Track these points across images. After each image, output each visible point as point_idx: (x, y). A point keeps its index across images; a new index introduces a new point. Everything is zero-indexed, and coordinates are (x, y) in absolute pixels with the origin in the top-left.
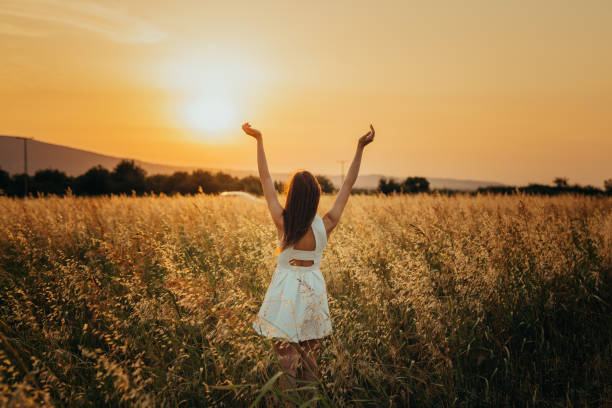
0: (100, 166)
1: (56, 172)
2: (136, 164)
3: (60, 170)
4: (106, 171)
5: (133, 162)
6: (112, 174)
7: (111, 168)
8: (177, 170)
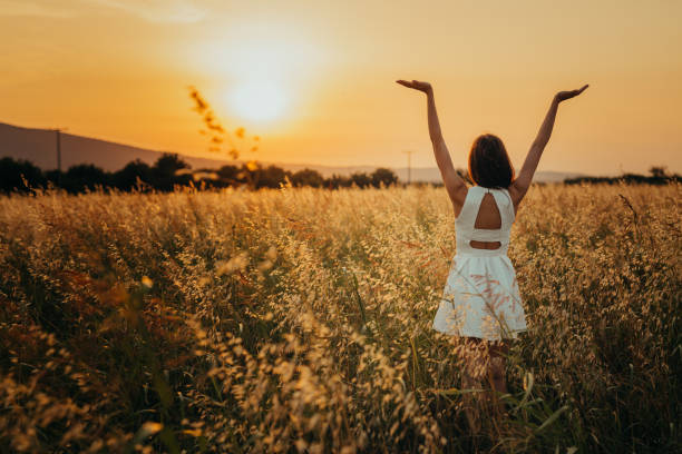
0: (138, 160)
1: (92, 167)
2: (180, 158)
3: (97, 165)
4: (145, 166)
5: (176, 155)
6: (153, 169)
7: (151, 162)
8: (225, 164)
